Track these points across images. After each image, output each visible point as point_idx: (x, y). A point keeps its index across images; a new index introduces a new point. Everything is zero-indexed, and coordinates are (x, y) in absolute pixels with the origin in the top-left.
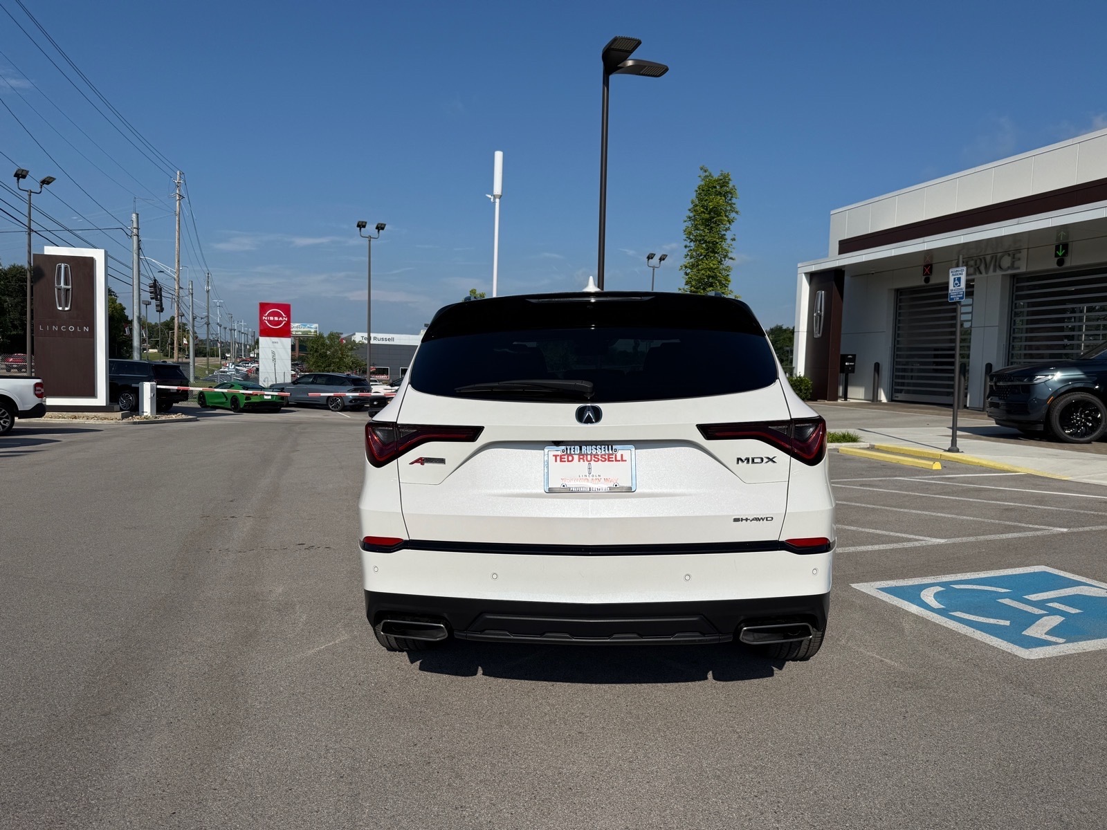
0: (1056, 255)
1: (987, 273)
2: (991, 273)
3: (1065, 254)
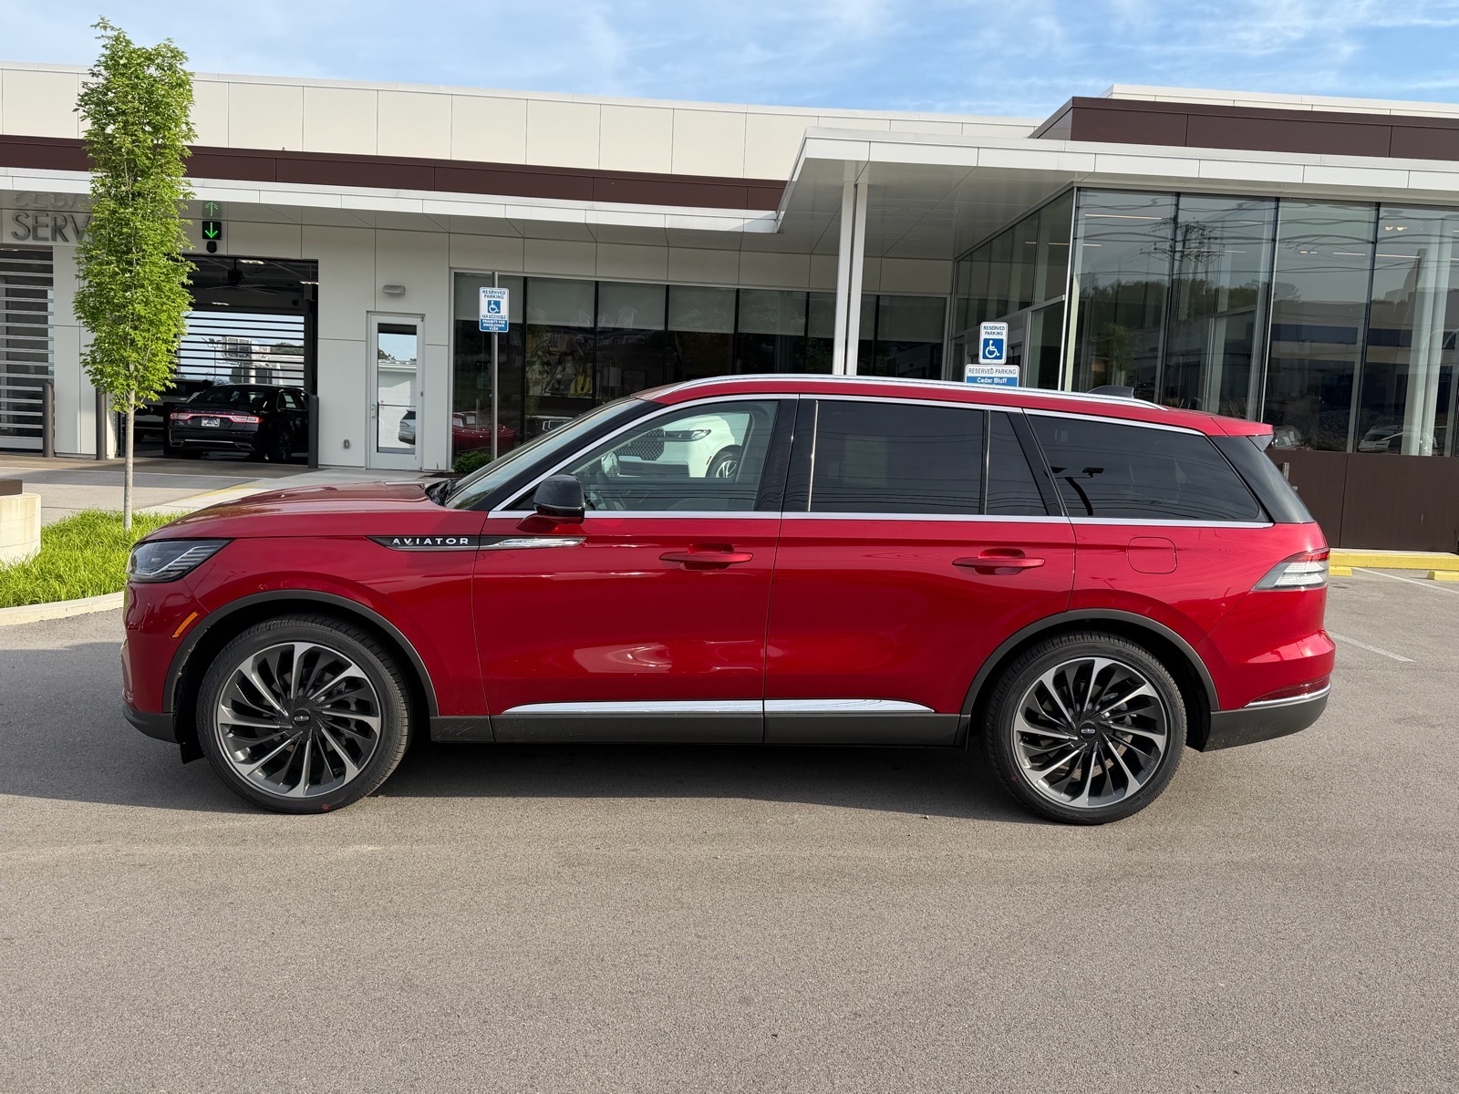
0: (205, 236)
3: (218, 237)
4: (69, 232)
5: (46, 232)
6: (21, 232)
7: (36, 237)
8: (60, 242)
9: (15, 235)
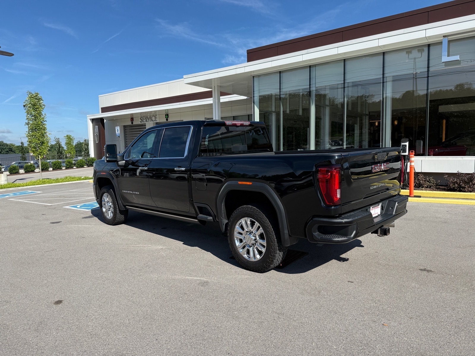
0: (166, 118)
1: (149, 122)
2: (150, 122)
3: (168, 117)
4: (147, 120)
5: (145, 121)
6: (141, 121)
7: (143, 122)
8: (146, 123)
9: (140, 122)
